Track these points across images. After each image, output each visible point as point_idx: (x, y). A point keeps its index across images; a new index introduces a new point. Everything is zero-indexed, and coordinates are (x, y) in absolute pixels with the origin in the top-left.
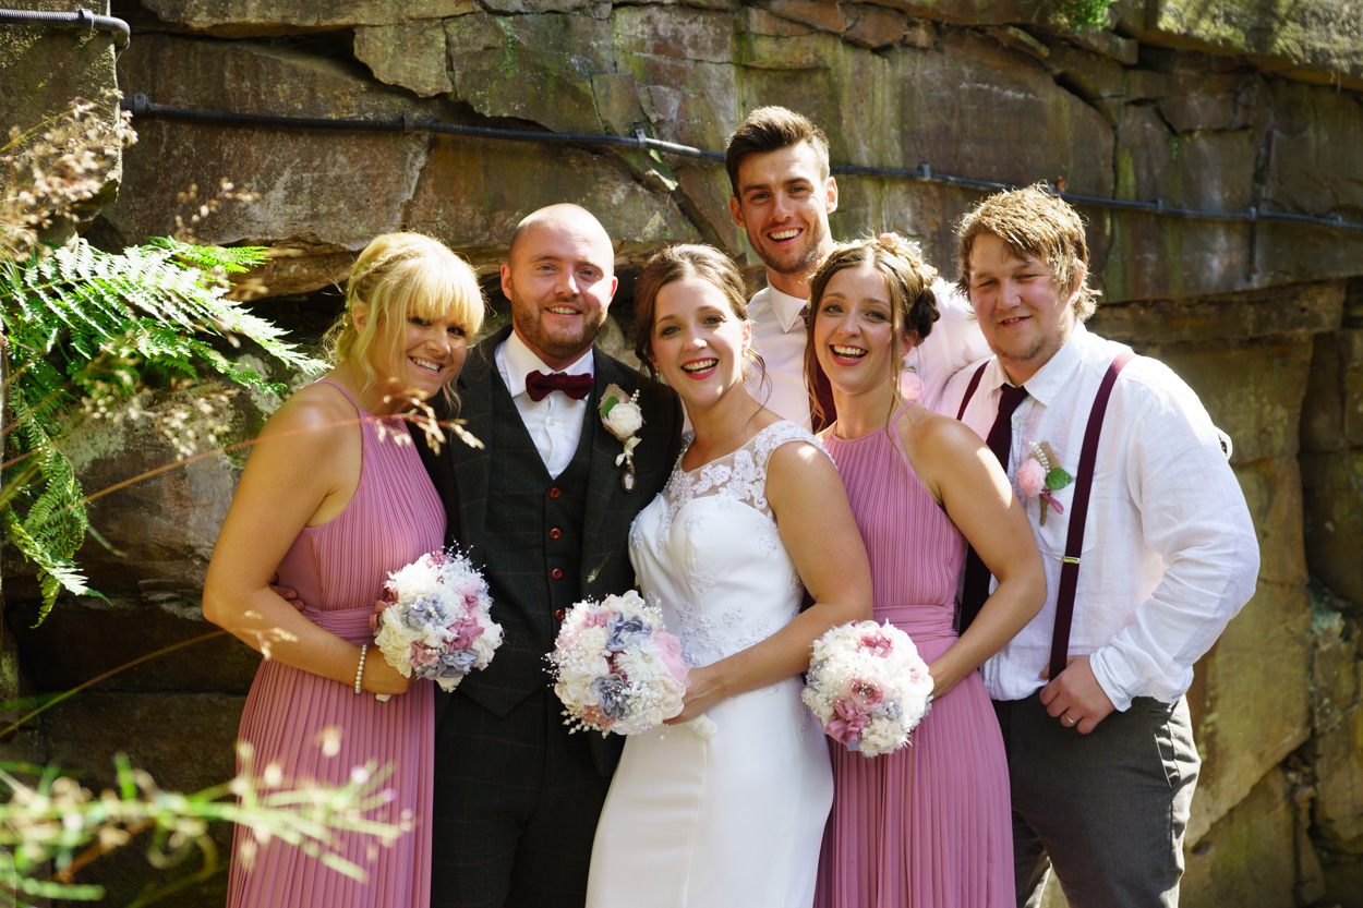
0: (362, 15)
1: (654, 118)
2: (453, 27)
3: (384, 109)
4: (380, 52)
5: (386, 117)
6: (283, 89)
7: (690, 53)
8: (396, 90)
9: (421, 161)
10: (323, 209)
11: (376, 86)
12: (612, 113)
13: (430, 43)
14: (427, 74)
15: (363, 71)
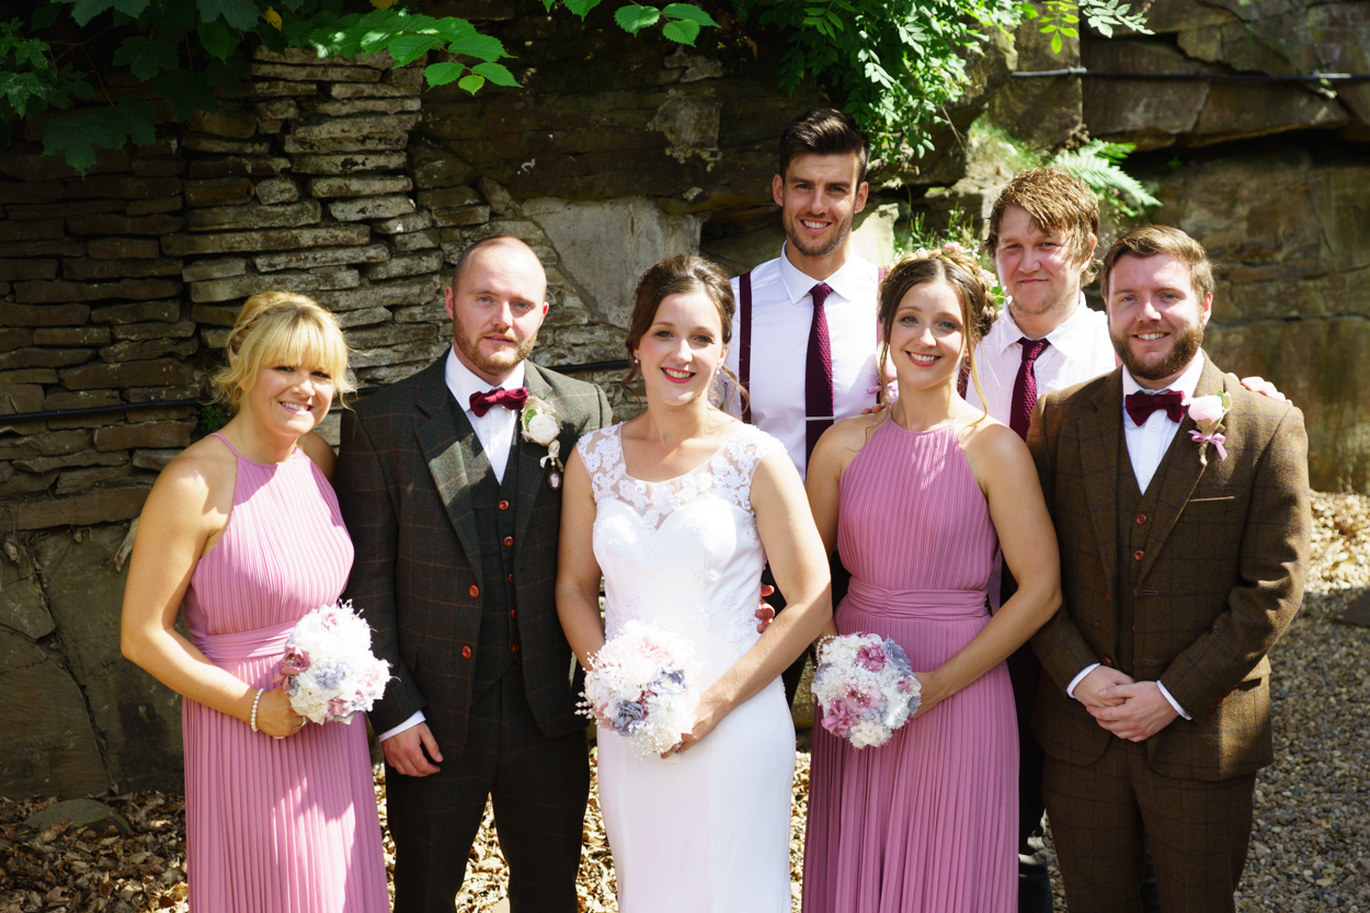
0: (1182, 26)
1: (1324, 62)
2: (1224, 30)
3: (1191, 69)
4: (1191, 44)
5: (1191, 72)
6: (1145, 61)
7: (1351, 23)
8: (1196, 59)
9: (1207, 91)
10: (1161, 114)
11: (1188, 59)
12: (1300, 65)
13: (1213, 37)
14: (1211, 51)
15: (1182, 52)
